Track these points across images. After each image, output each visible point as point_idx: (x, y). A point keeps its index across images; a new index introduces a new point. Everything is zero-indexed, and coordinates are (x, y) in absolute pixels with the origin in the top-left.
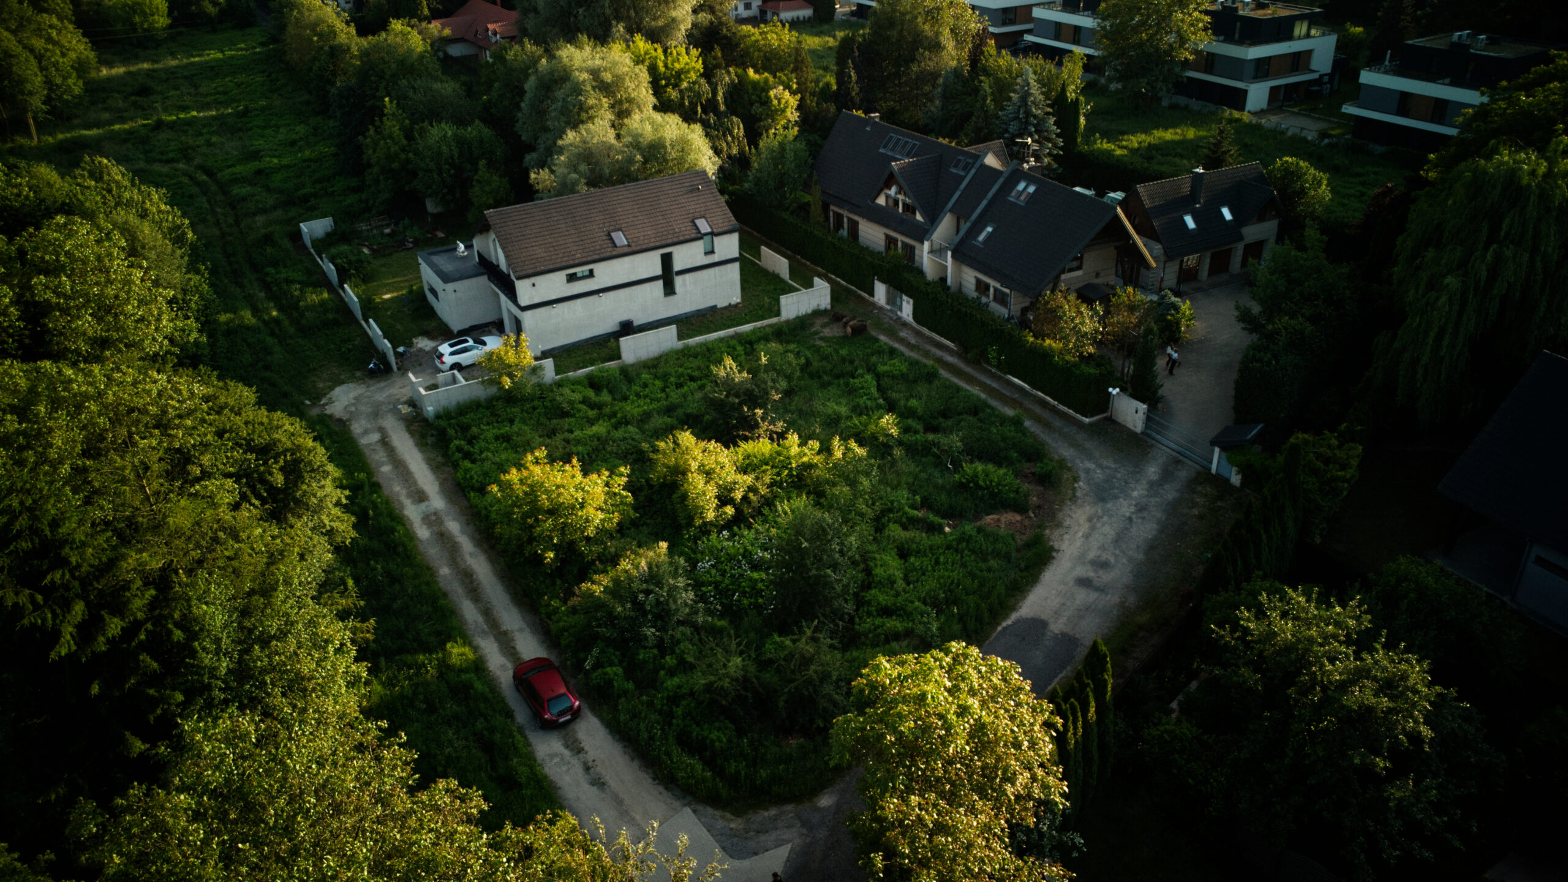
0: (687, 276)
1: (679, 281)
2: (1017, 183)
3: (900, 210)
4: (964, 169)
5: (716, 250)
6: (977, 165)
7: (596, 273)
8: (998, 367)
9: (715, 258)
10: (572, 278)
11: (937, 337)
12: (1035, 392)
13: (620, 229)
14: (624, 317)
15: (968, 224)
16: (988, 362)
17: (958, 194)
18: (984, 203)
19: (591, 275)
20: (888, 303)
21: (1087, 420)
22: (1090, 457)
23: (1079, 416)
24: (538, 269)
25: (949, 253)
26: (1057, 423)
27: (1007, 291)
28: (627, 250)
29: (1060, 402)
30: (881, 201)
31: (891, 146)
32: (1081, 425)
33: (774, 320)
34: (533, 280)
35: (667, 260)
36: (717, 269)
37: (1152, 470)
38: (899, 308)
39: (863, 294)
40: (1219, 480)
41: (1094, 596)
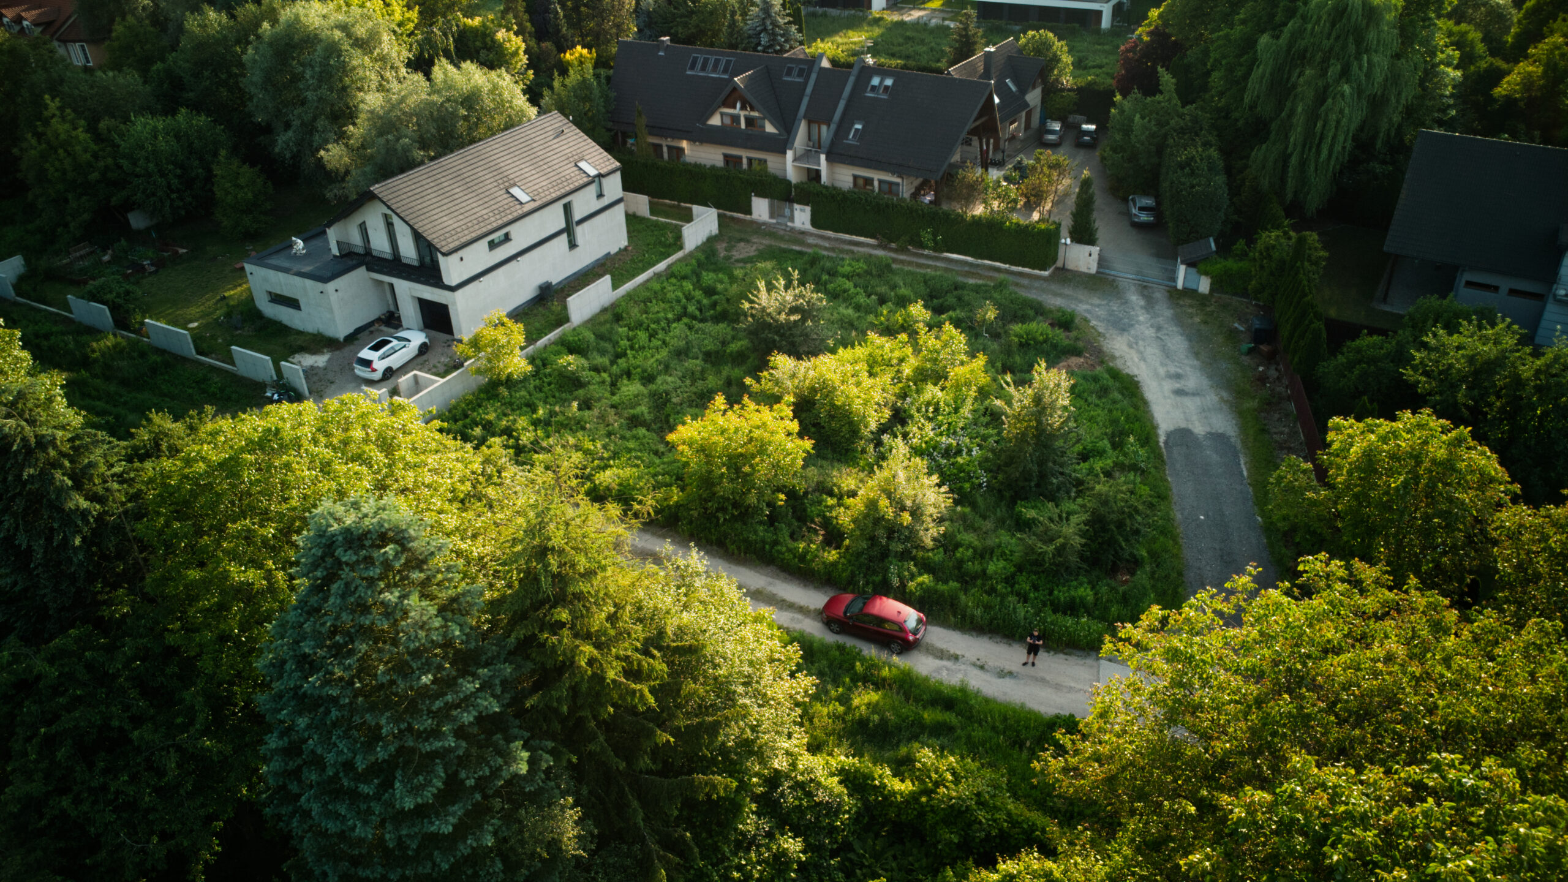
0: (586, 225)
1: (580, 231)
2: (870, 79)
3: (743, 126)
4: (800, 75)
5: (605, 192)
6: (816, 69)
7: (513, 236)
8: (935, 250)
9: (606, 201)
10: (493, 245)
11: (847, 237)
12: (980, 261)
13: (515, 185)
14: (541, 280)
15: (833, 127)
16: (922, 246)
17: (805, 101)
18: (842, 103)
19: (507, 238)
20: (772, 216)
21: (1046, 273)
22: (1081, 301)
23: (1037, 272)
24: (463, 240)
25: (823, 157)
26: (1025, 282)
27: (899, 180)
28: (533, 205)
29: (1012, 264)
30: (715, 121)
31: (699, 66)
32: (1039, 278)
33: (680, 254)
34: (460, 253)
35: (567, 209)
36: (607, 212)
37: (1135, 298)
38: (792, 219)
39: (735, 215)
40: (1189, 293)
41: (1197, 400)
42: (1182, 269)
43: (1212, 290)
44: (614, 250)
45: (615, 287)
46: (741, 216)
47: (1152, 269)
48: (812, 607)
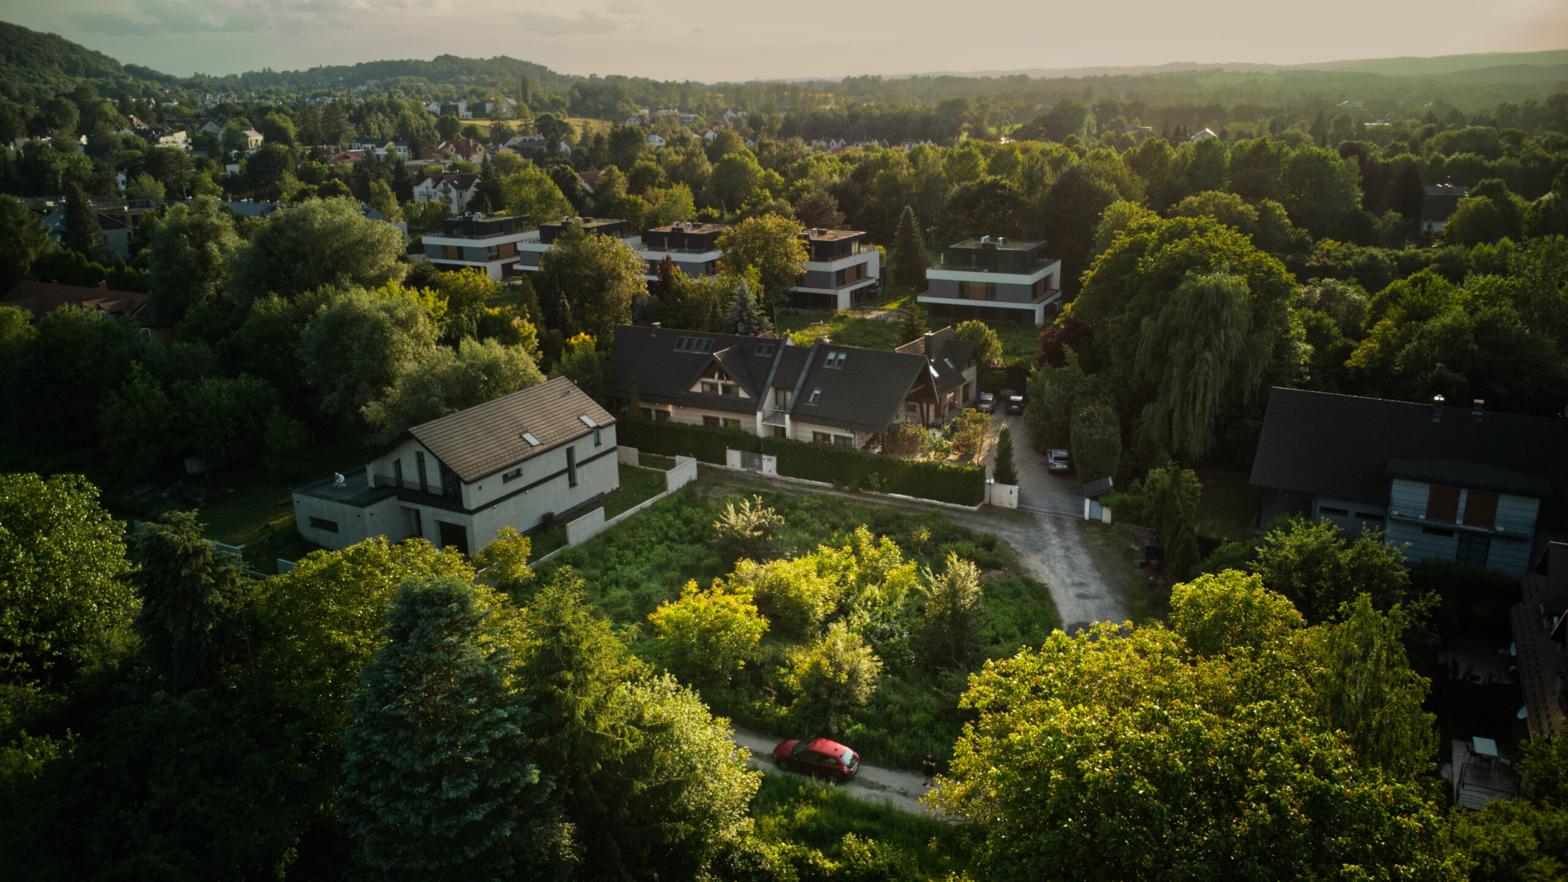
0: (585, 468)
1: (580, 472)
2: (827, 354)
3: (720, 392)
4: (769, 352)
5: (602, 441)
6: (782, 347)
7: (524, 472)
8: (881, 490)
9: (602, 449)
10: (506, 479)
11: (807, 482)
12: (919, 499)
13: (527, 432)
14: (544, 511)
15: (796, 392)
16: (870, 487)
17: (773, 372)
18: (803, 375)
19: (518, 474)
20: (743, 466)
21: (975, 508)
22: (1003, 529)
23: (967, 507)
24: (483, 472)
25: (787, 417)
26: (957, 515)
27: (851, 435)
28: (541, 448)
29: (946, 501)
30: (697, 388)
31: (685, 345)
32: (971, 512)
33: (663, 494)
34: (480, 483)
35: (570, 453)
36: (603, 458)
37: (1049, 527)
38: (760, 468)
39: (712, 465)
40: (1095, 522)
41: (1097, 602)
42: (1087, 502)
43: (1113, 520)
44: (607, 491)
45: (607, 518)
46: (717, 466)
47: (1063, 502)
48: (765, 752)
